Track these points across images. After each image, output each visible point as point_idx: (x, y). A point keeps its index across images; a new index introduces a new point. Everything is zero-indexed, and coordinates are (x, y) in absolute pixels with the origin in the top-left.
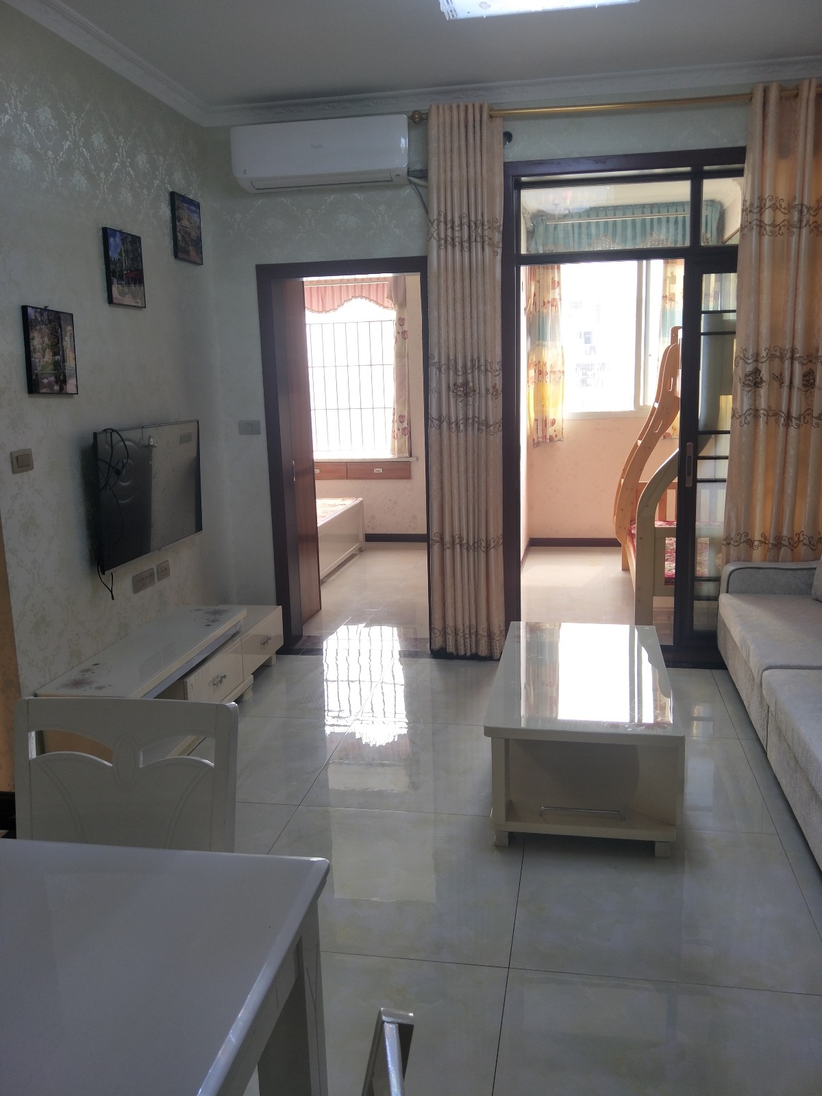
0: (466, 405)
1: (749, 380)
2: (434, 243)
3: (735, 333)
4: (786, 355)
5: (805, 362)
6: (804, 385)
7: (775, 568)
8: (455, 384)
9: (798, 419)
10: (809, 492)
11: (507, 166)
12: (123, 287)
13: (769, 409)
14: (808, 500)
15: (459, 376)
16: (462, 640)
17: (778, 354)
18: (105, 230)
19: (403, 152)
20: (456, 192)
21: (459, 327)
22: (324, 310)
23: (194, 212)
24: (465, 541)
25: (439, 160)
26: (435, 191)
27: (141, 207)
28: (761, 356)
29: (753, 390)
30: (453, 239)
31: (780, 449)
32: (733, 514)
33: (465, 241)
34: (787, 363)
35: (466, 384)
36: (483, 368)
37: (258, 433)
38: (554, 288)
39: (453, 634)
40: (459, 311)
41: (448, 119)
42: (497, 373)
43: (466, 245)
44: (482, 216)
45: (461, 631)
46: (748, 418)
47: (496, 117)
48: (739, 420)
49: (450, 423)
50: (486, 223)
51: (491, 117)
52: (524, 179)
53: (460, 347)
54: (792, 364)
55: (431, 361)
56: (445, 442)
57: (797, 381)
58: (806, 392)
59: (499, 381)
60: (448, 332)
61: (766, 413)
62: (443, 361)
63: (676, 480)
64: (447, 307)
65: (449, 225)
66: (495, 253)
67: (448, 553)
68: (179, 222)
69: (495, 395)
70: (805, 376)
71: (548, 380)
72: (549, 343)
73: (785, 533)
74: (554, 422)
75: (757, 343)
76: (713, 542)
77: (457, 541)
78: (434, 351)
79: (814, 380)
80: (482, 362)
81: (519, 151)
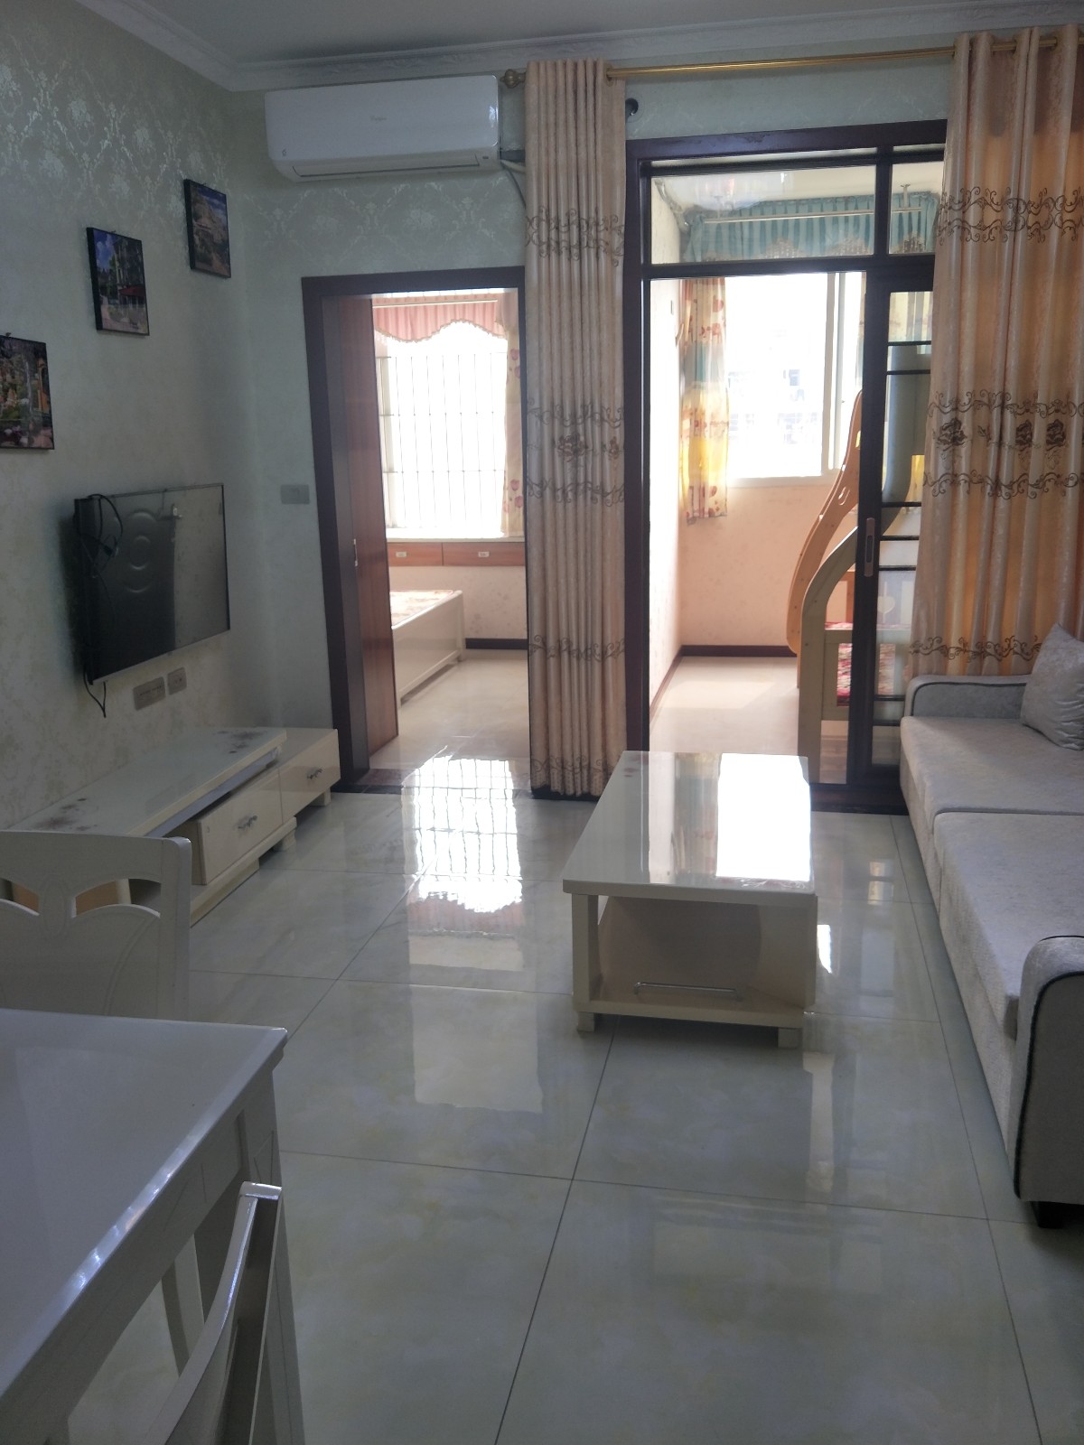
0: (576, 465)
1: (946, 435)
2: (533, 248)
3: (928, 372)
4: (995, 401)
5: (1020, 411)
6: (1018, 442)
7: (976, 684)
8: (561, 438)
9: (1010, 486)
10: (1022, 584)
11: (631, 146)
12: (117, 308)
13: (972, 473)
14: (1021, 594)
15: (566, 427)
16: (571, 776)
17: (985, 400)
18: (90, 231)
19: (492, 126)
20: (562, 180)
21: (567, 361)
22: (414, 339)
23: (217, 207)
24: (574, 647)
25: (539, 138)
26: (534, 179)
27: (142, 200)
28: (962, 403)
29: (951, 449)
30: (558, 243)
31: (985, 527)
32: (923, 614)
33: (574, 246)
34: (996, 412)
35: (575, 437)
36: (597, 417)
37: (307, 501)
38: (716, 310)
39: (560, 769)
40: (566, 340)
41: (551, 81)
42: (617, 424)
43: (575, 251)
44: (597, 212)
45: (570, 764)
46: (944, 485)
47: (616, 79)
48: (932, 488)
49: (554, 490)
50: (601, 222)
51: (609, 78)
52: (656, 163)
53: (567, 388)
54: (1002, 413)
55: (530, 407)
56: (549, 515)
57: (1009, 437)
58: (1021, 451)
59: (619, 434)
60: (552, 369)
61: (967, 479)
62: (546, 407)
63: (852, 569)
64: (551, 335)
65: (553, 225)
66: (613, 263)
67: (552, 662)
68: (196, 220)
69: (615, 454)
70: (1019, 430)
71: (707, 434)
72: (709, 384)
73: (990, 637)
74: (714, 491)
75: (957, 386)
76: (900, 650)
77: (564, 647)
78: (534, 393)
79: (1031, 434)
80: (597, 409)
81: (646, 126)
